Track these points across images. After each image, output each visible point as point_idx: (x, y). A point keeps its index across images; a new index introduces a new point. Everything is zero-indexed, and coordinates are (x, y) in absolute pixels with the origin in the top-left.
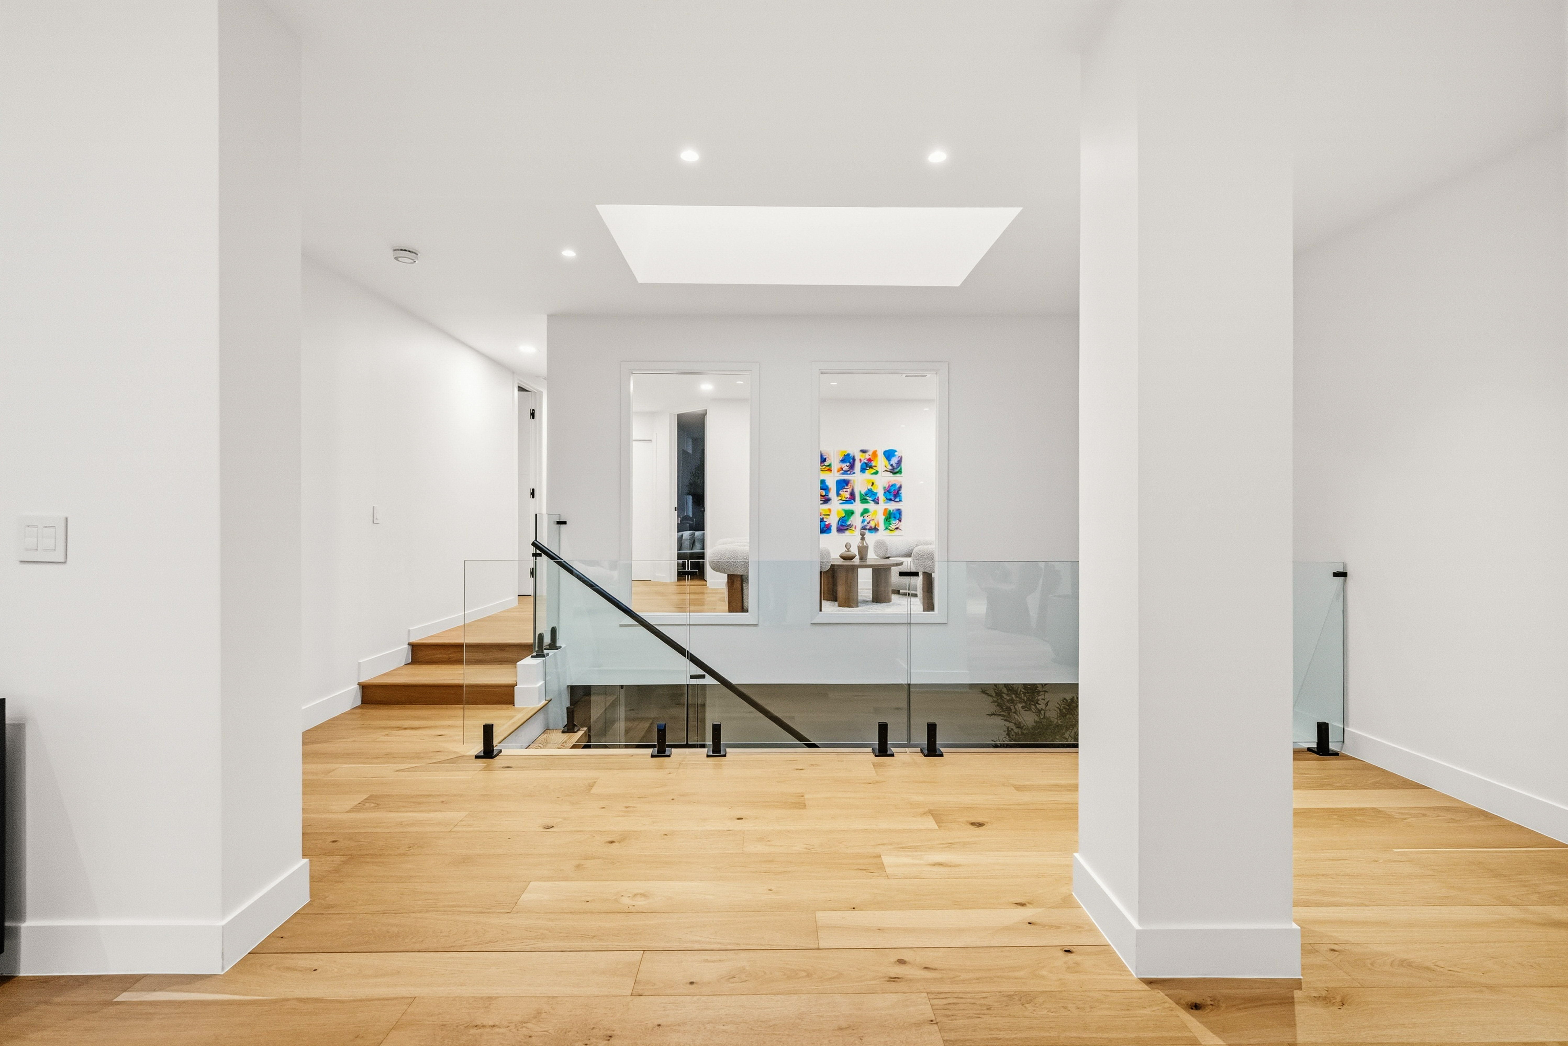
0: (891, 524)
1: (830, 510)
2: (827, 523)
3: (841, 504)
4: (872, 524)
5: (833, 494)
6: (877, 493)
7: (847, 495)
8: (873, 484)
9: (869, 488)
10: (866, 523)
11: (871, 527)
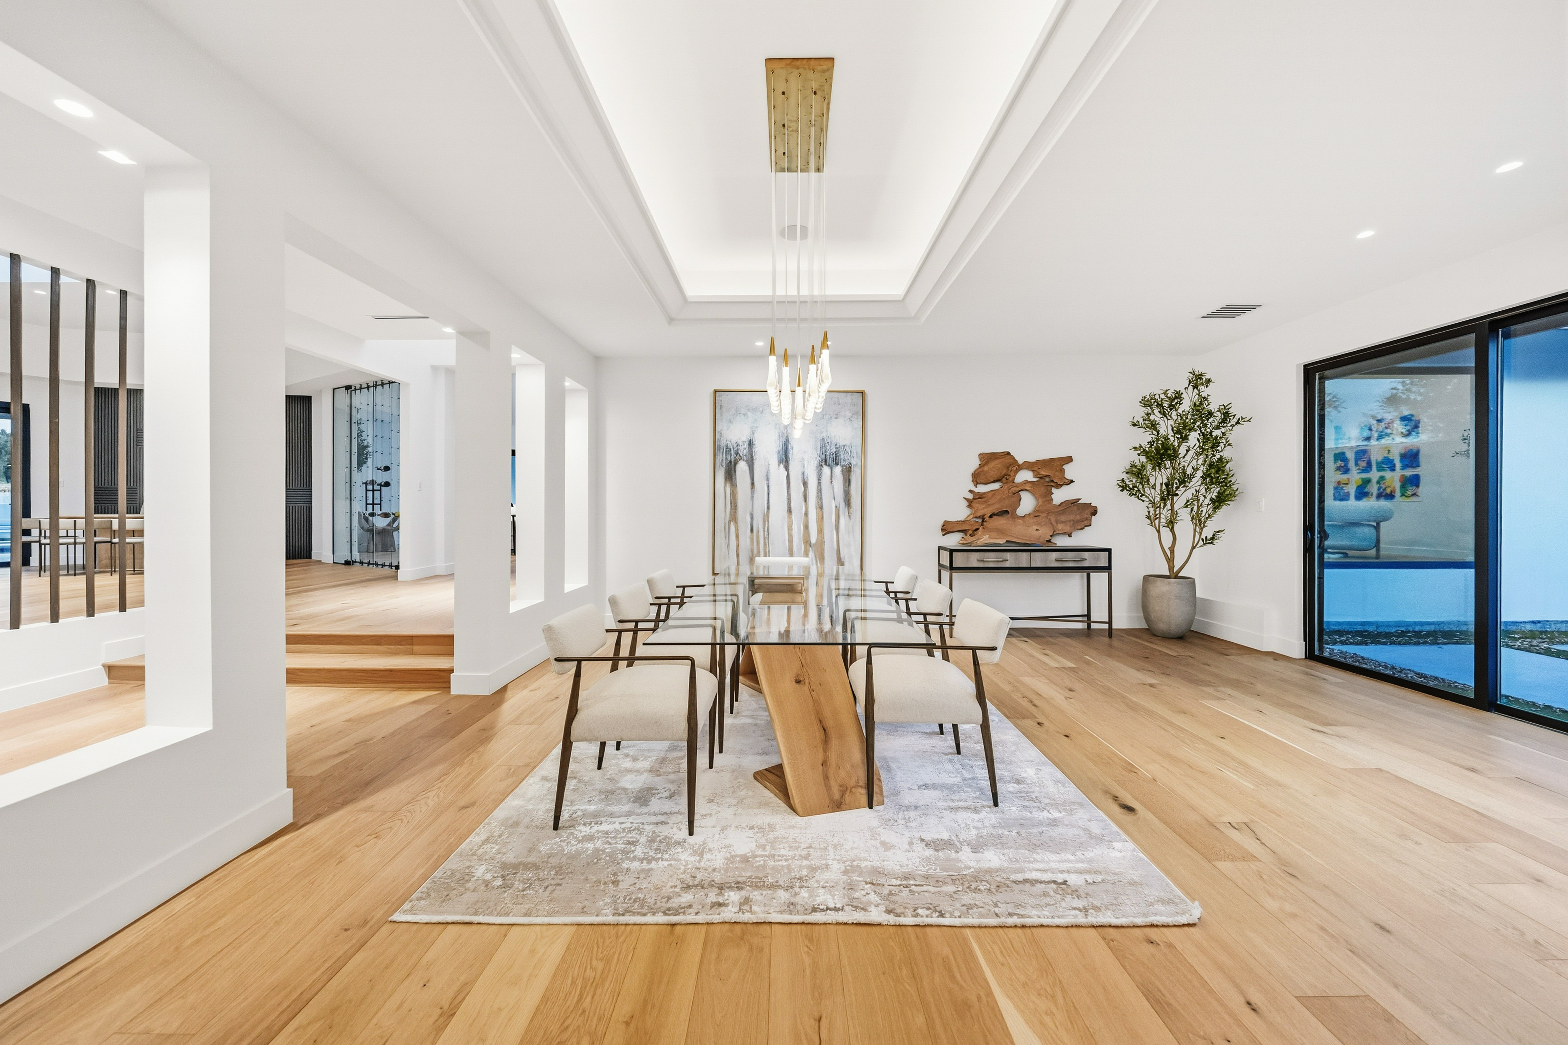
0: (1407, 490)
1: (1348, 479)
2: (1346, 491)
3: (1358, 473)
4: (1388, 491)
5: (1351, 464)
6: (1393, 460)
7: (1364, 464)
8: (1389, 451)
9: (1386, 456)
10: (1381, 490)
11: (1387, 494)
